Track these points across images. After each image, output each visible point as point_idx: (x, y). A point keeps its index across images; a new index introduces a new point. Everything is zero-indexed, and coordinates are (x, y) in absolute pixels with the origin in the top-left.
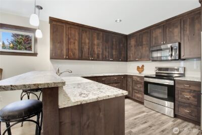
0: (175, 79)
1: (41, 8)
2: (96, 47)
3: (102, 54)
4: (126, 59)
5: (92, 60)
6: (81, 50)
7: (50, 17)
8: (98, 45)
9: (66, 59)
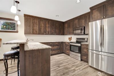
0: (81, 43)
1: (20, 11)
2: (47, 28)
3: (51, 31)
4: (63, 34)
5: (45, 34)
6: (40, 29)
7: (24, 14)
8: (49, 27)
9: (32, 34)
